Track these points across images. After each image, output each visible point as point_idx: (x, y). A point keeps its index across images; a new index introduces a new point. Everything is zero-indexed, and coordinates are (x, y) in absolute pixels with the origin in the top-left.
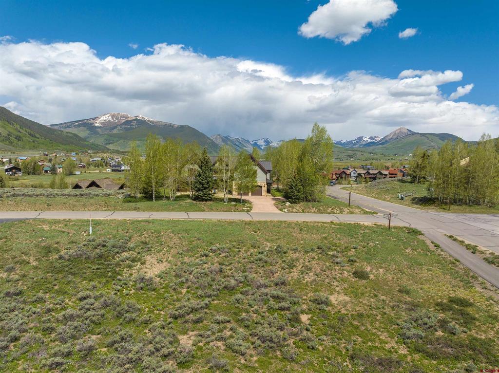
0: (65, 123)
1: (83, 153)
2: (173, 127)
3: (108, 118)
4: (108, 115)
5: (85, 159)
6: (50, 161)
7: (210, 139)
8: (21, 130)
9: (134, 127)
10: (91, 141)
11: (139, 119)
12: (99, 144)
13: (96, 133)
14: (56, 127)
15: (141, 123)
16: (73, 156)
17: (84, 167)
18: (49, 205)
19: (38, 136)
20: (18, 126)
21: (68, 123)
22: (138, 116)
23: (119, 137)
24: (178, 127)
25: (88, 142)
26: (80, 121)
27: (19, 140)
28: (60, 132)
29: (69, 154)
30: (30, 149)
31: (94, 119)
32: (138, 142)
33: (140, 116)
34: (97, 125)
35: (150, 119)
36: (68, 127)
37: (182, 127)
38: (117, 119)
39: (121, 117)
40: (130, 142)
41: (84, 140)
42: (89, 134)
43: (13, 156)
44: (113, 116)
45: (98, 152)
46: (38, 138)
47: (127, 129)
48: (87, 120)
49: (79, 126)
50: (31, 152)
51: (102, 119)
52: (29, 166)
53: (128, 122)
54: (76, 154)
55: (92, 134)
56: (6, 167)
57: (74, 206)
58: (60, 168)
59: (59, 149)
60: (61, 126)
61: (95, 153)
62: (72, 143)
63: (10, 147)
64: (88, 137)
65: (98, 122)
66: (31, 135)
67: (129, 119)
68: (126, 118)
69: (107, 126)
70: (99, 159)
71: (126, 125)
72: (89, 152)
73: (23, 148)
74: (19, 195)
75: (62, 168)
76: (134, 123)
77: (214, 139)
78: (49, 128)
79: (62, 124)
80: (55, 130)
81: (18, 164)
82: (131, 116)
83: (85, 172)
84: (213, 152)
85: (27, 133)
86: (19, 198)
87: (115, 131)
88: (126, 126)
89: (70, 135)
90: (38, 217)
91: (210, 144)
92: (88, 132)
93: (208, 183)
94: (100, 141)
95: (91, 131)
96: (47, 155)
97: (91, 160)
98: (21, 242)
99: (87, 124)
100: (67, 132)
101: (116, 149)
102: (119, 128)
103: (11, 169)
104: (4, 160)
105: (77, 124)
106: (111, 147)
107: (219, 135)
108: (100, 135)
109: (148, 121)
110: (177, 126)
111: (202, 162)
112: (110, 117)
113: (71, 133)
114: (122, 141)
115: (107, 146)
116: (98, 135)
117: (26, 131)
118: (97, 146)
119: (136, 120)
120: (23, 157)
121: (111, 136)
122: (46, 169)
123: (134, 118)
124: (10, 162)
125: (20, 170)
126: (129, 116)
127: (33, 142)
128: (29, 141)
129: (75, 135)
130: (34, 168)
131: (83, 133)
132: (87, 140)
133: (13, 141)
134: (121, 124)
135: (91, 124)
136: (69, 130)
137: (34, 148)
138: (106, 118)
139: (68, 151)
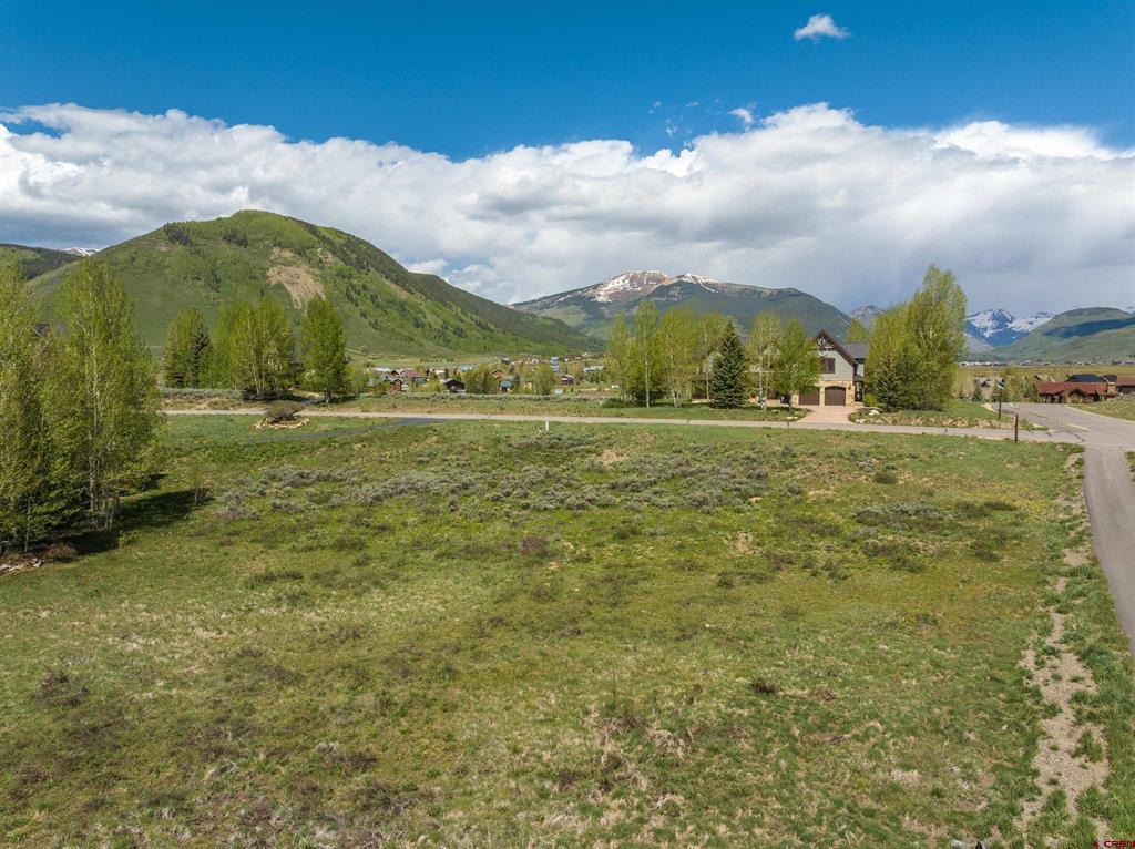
0: (540, 300)
1: (573, 357)
2: (760, 293)
3: (621, 283)
4: (623, 278)
5: (574, 367)
6: (511, 371)
7: (848, 319)
8: (463, 317)
9: (676, 299)
10: (589, 334)
11: (687, 282)
12: (604, 338)
13: (600, 316)
14: (524, 309)
15: (690, 289)
16: (554, 363)
17: (570, 382)
19: (493, 327)
20: (459, 310)
21: (546, 298)
22: (683, 276)
24: (771, 295)
25: (582, 335)
26: (566, 294)
27: (460, 336)
28: (531, 318)
29: (546, 361)
30: (479, 352)
31: (596, 287)
33: (689, 275)
34: (600, 299)
35: (710, 280)
36: (547, 306)
37: (780, 293)
38: (641, 284)
39: (648, 281)
41: (575, 331)
42: (586, 319)
43: (451, 366)
44: (632, 279)
45: (600, 356)
46: (492, 331)
47: (661, 306)
48: (582, 290)
49: (566, 303)
50: (480, 359)
51: (610, 286)
52: (477, 379)
53: (663, 290)
54: (560, 359)
55: (591, 319)
58: (527, 383)
59: (529, 352)
60: (534, 305)
61: (595, 357)
62: (553, 339)
63: (445, 349)
64: (584, 326)
65: (602, 293)
66: (479, 324)
67: (665, 284)
68: (659, 281)
69: (623, 300)
70: (600, 368)
71: (659, 296)
72: (585, 355)
73: (468, 351)
75: (532, 382)
76: (675, 292)
77: (860, 318)
78: (511, 310)
79: (534, 301)
80: (522, 314)
81: (460, 376)
82: (669, 278)
85: (474, 323)
88: (659, 299)
89: (549, 323)
92: (584, 315)
94: (606, 333)
95: (590, 313)
96: (507, 363)
97: (585, 369)
99: (580, 299)
100: (544, 318)
102: (644, 302)
104: (437, 372)
105: (562, 299)
107: (871, 307)
108: (608, 320)
109: (707, 284)
110: (768, 292)
112: (627, 281)
113: (552, 319)
116: (603, 321)
117: (472, 319)
118: (602, 343)
119: (680, 283)
120: (466, 367)
121: (627, 320)
122: (504, 384)
123: (676, 280)
124: (447, 376)
125: (462, 387)
126: (666, 276)
127: (484, 338)
128: (478, 338)
129: (559, 322)
130: (485, 383)
131: (573, 318)
132: (582, 331)
133: (451, 339)
134: (649, 296)
135: (591, 298)
136: (548, 313)
137: (486, 350)
138: (618, 284)
139: (546, 354)
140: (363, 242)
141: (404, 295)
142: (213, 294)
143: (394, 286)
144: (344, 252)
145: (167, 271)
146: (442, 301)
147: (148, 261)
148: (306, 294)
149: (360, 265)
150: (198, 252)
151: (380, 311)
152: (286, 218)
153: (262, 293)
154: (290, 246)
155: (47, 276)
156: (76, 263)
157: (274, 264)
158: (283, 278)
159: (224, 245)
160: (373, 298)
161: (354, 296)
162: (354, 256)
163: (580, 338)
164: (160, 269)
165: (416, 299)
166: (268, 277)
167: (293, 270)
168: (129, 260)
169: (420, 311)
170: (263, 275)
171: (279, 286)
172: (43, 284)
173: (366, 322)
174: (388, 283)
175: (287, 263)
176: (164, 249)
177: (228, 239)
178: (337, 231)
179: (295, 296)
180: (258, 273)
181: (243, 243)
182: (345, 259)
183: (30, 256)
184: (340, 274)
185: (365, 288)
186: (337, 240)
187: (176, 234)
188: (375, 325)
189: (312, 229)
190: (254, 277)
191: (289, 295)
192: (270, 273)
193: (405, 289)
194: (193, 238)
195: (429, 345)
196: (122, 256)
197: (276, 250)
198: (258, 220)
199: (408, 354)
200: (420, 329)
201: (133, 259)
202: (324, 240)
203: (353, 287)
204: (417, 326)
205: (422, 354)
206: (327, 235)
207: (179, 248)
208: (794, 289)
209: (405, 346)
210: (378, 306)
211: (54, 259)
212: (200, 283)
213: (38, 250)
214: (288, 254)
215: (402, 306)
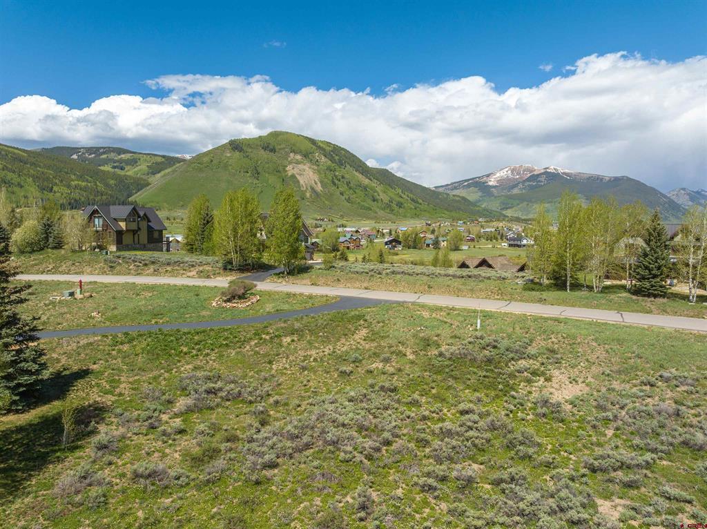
0: (452, 184)
1: (473, 221)
2: (602, 180)
3: (506, 173)
4: (507, 169)
5: (475, 229)
6: (433, 232)
7: (665, 196)
8: (402, 195)
9: (543, 184)
10: (483, 206)
11: (550, 172)
12: (493, 209)
13: (490, 195)
14: (441, 190)
15: (552, 177)
16: (461, 227)
17: (472, 240)
18: (430, 287)
19: (420, 201)
20: (400, 190)
21: (455, 183)
22: (548, 168)
23: (521, 198)
24: (610, 181)
25: (479, 207)
26: (469, 180)
27: (400, 207)
28: (445, 196)
29: (455, 224)
30: (412, 217)
31: (488, 176)
32: (546, 205)
33: (552, 167)
34: (490, 183)
35: (567, 171)
36: (456, 188)
37: (617, 179)
38: (518, 174)
39: (524, 171)
40: (535, 206)
41: (474, 204)
42: (480, 197)
43: (393, 227)
44: (512, 171)
45: (491, 221)
46: (421, 204)
47: (531, 187)
48: (479, 177)
49: (469, 186)
50: (412, 221)
51: (498, 175)
52: (409, 239)
53: (534, 178)
54: (464, 223)
55: (484, 196)
56: (386, 240)
57: (459, 290)
58: (443, 241)
59: (443, 217)
60: (447, 187)
61: (487, 222)
62: (459, 209)
63: (391, 215)
64: (480, 201)
65: (492, 180)
66: (413, 200)
67: (536, 173)
68: (531, 171)
69: (506, 184)
70: (493, 230)
71: (531, 181)
72: (480, 220)
73: (405, 216)
74: (399, 273)
75: (447, 241)
76: (543, 179)
77: (674, 197)
78: (433, 191)
79: (447, 185)
80: (439, 193)
81: (398, 236)
82: (539, 169)
83: (474, 247)
84: (671, 218)
85: (409, 199)
86: (399, 276)
87: (515, 191)
88: (531, 183)
89: (457, 199)
90: (417, 301)
91: (667, 205)
92: (480, 194)
93: (659, 268)
94: (494, 205)
95: (484, 193)
96: (430, 225)
97: (482, 230)
98: (399, 329)
99: (478, 184)
100: (454, 196)
101: (515, 216)
102: (521, 186)
103: (391, 242)
104: (384, 231)
105: (466, 183)
106: (509, 213)
107: (684, 189)
108: (495, 197)
109: (564, 173)
110: (607, 179)
111: (650, 234)
112: (509, 172)
113: (459, 196)
114: (525, 203)
115: (504, 212)
116: (493, 198)
117: (408, 196)
118: (491, 212)
119: (546, 173)
120: (405, 227)
121: (511, 197)
122: (427, 242)
123: (543, 171)
124: (390, 234)
125: (399, 243)
126: (536, 168)
127: (415, 209)
128: (411, 208)
129: (464, 198)
130: (415, 241)
131: (473, 195)
132: (478, 204)
133: (394, 209)
134: (524, 181)
135: (484, 183)
136: (456, 192)
137: (416, 216)
138: (504, 173)
139: (454, 219)
140: (343, 149)
141: (366, 181)
142: (255, 181)
143: (360, 176)
144: (332, 155)
145: (230, 168)
146: (389, 185)
147: (220, 162)
148: (308, 181)
149: (341, 164)
150: (248, 156)
151: (351, 191)
152: (298, 136)
153: (283, 180)
154: (300, 152)
155: (167, 171)
156: (182, 163)
157: (290, 163)
158: (295, 172)
159: (262, 152)
160: (348, 184)
161: (336, 182)
162: (337, 158)
163: (477, 209)
164: (226, 167)
165: (374, 184)
166: (287, 171)
167: (301, 166)
168: (209, 161)
169: (375, 191)
170: (284, 169)
171: (293, 176)
172: (164, 175)
173: (343, 198)
174: (357, 174)
175: (298, 163)
176: (229, 155)
177: (265, 148)
178: (328, 143)
179: (302, 182)
180: (281, 168)
181: (273, 150)
182: (332, 160)
183: (159, 160)
184: (329, 169)
185: (343, 177)
186: (328, 148)
187: (236, 145)
188: (348, 200)
189: (313, 141)
190: (279, 171)
191: (298, 182)
192: (287, 169)
193: (367, 177)
194: (245, 148)
195: (381, 213)
196: (206, 159)
197: (292, 155)
198: (282, 137)
199: (368, 218)
200: (376, 202)
201: (212, 161)
202: (319, 147)
203: (336, 176)
204: (374, 201)
205: (377, 219)
206: (322, 145)
207: (237, 154)
208: (627, 177)
209: (365, 212)
210: (350, 188)
211: (171, 161)
212: (248, 174)
213: (164, 157)
214: (298, 157)
215: (365, 188)
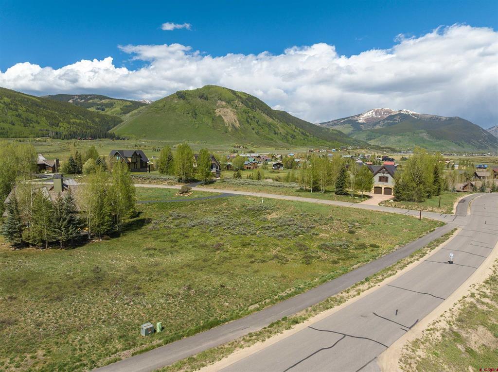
0: (332, 121)
1: (342, 149)
2: (440, 119)
3: (371, 114)
4: (372, 111)
7: (486, 132)
8: (296, 130)
9: (397, 122)
10: (354, 138)
11: (403, 114)
12: (361, 140)
13: (360, 129)
14: (324, 126)
15: (404, 117)
19: (308, 134)
20: (294, 127)
21: (335, 120)
22: (401, 111)
23: (381, 132)
24: (446, 120)
25: (351, 138)
26: (345, 119)
27: (293, 138)
28: (327, 130)
29: (330, 151)
30: (301, 146)
31: (358, 116)
32: (399, 137)
33: (404, 110)
34: (360, 121)
35: (415, 113)
36: (335, 124)
37: (451, 119)
38: (380, 114)
39: (384, 113)
40: (391, 137)
41: (347, 136)
42: (353, 131)
44: (376, 112)
45: (356, 149)
46: (308, 136)
47: (389, 125)
48: (352, 117)
49: (344, 123)
50: (301, 148)
51: (365, 115)
53: (391, 117)
54: (337, 150)
55: (355, 130)
56: (274, 163)
59: (324, 146)
60: (329, 124)
61: (354, 149)
62: (336, 140)
63: (287, 144)
64: (352, 134)
65: (361, 119)
66: (302, 133)
67: (392, 114)
68: (389, 113)
69: (371, 122)
71: (389, 120)
73: (296, 145)
76: (397, 118)
77: (493, 132)
78: (318, 127)
79: (330, 122)
80: (323, 128)
82: (395, 111)
85: (300, 132)
87: (378, 127)
88: (389, 121)
89: (335, 132)
91: (487, 138)
92: (352, 129)
94: (362, 137)
95: (355, 128)
96: (312, 151)
99: (351, 121)
100: (333, 130)
101: (377, 144)
102: (382, 123)
103: (276, 165)
104: (278, 156)
105: (342, 121)
106: (372, 143)
108: (363, 131)
109: (413, 114)
110: (445, 118)
112: (374, 113)
113: (336, 130)
114: (384, 136)
115: (368, 142)
116: (361, 132)
118: (359, 142)
119: (400, 114)
120: (292, 154)
121: (373, 131)
123: (398, 113)
126: (393, 110)
127: (304, 139)
128: (301, 140)
129: (339, 132)
131: (346, 130)
132: (350, 136)
133: (290, 140)
134: (384, 120)
135: (355, 121)
136: (335, 127)
137: (304, 145)
138: (369, 114)
139: (330, 147)
140: (255, 98)
141: (270, 120)
142: (194, 120)
143: (266, 116)
144: (247, 102)
145: (177, 110)
146: (287, 123)
147: (170, 107)
148: (230, 120)
149: (253, 108)
150: (189, 103)
151: (260, 127)
152: (224, 88)
153: (213, 119)
154: (224, 100)
155: (134, 112)
156: (144, 107)
157: (218, 107)
158: (221, 113)
159: (199, 99)
160: (258, 122)
161: (250, 121)
162: (250, 104)
163: (349, 139)
164: (174, 110)
165: (275, 122)
166: (216, 113)
167: (225, 110)
169: (277, 127)
170: (214, 112)
171: (220, 116)
172: (132, 115)
173: (254, 132)
174: (264, 115)
175: (223, 107)
176: (176, 102)
177: (201, 97)
178: (244, 93)
179: (225, 121)
180: (211, 111)
181: (206, 99)
182: (247, 105)
183: (128, 104)
184: (245, 112)
185: (254, 117)
186: (244, 97)
187: (181, 95)
188: (257, 133)
189: (234, 92)
190: (210, 113)
191: (223, 120)
192: (216, 111)
193: (271, 117)
194: (187, 97)
195: (280, 142)
196: (161, 105)
197: (219, 102)
198: (212, 89)
199: (271, 146)
200: (276, 135)
201: (164, 106)
202: (238, 97)
203: (249, 117)
204: (275, 134)
205: (277, 147)
206: (240, 95)
207: (182, 101)
208: (458, 117)
209: (268, 142)
210: (259, 125)
211: (137, 105)
212: (189, 115)
213: (131, 102)
214: (224, 103)
215: (269, 125)
